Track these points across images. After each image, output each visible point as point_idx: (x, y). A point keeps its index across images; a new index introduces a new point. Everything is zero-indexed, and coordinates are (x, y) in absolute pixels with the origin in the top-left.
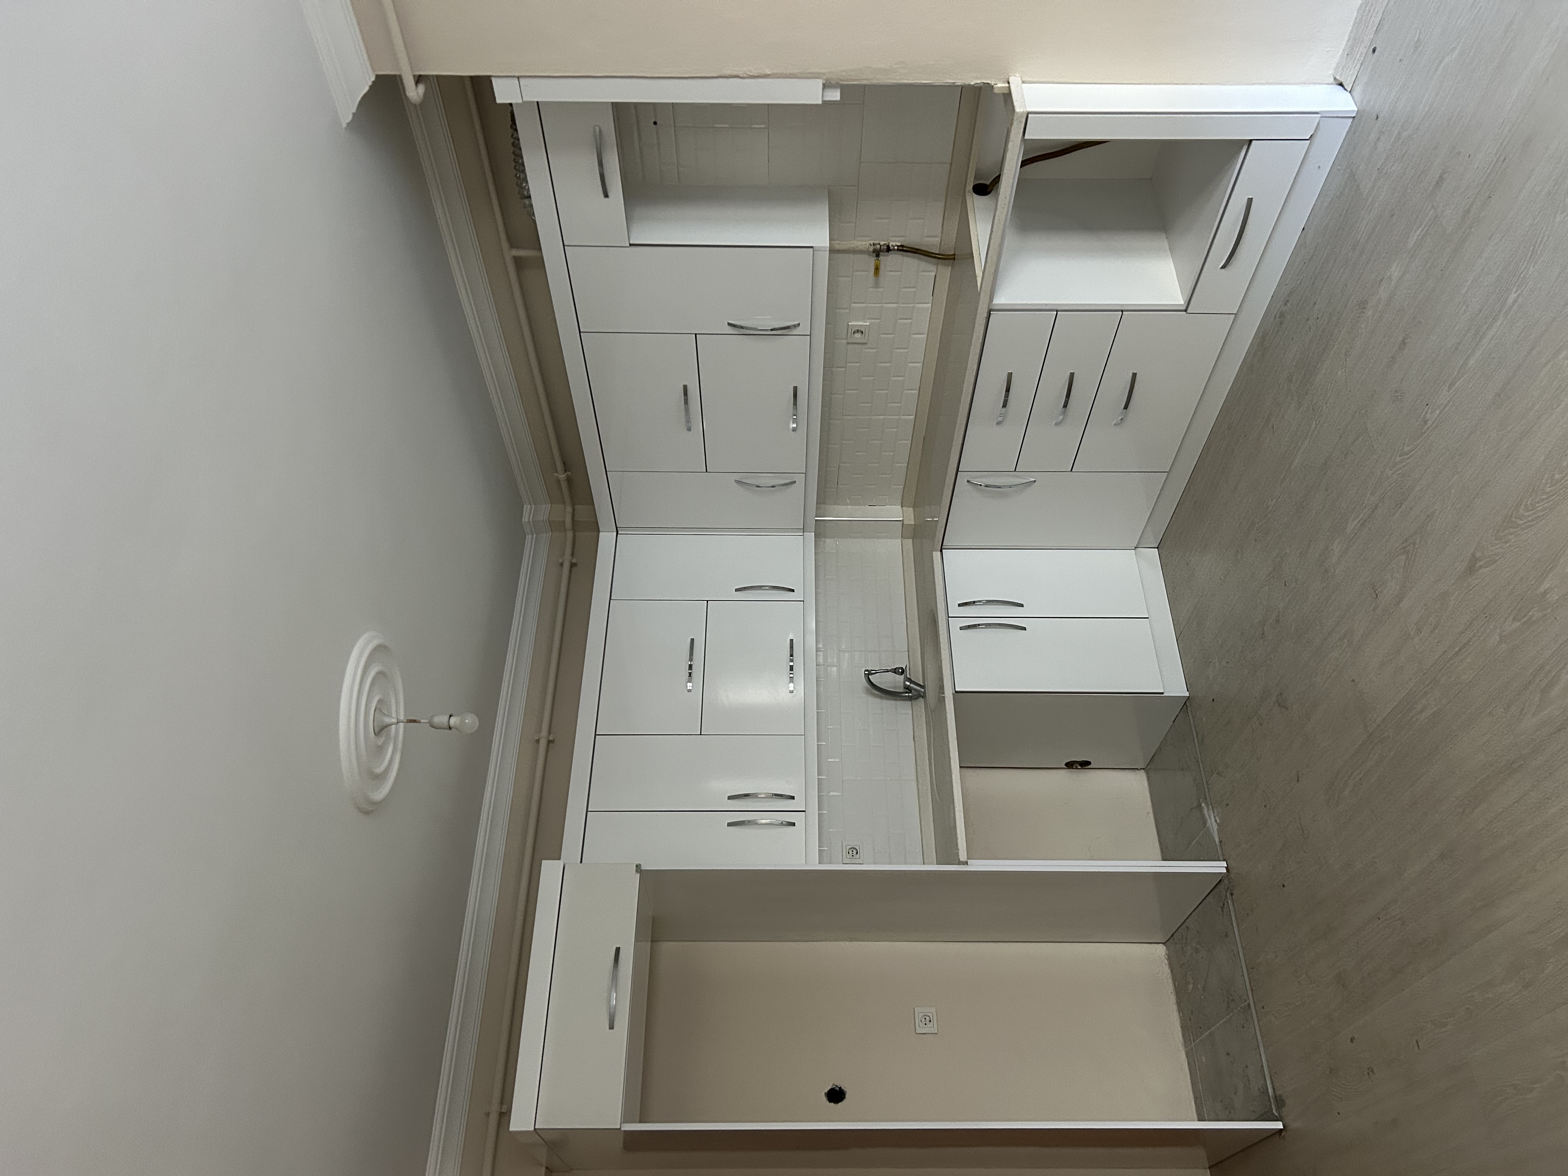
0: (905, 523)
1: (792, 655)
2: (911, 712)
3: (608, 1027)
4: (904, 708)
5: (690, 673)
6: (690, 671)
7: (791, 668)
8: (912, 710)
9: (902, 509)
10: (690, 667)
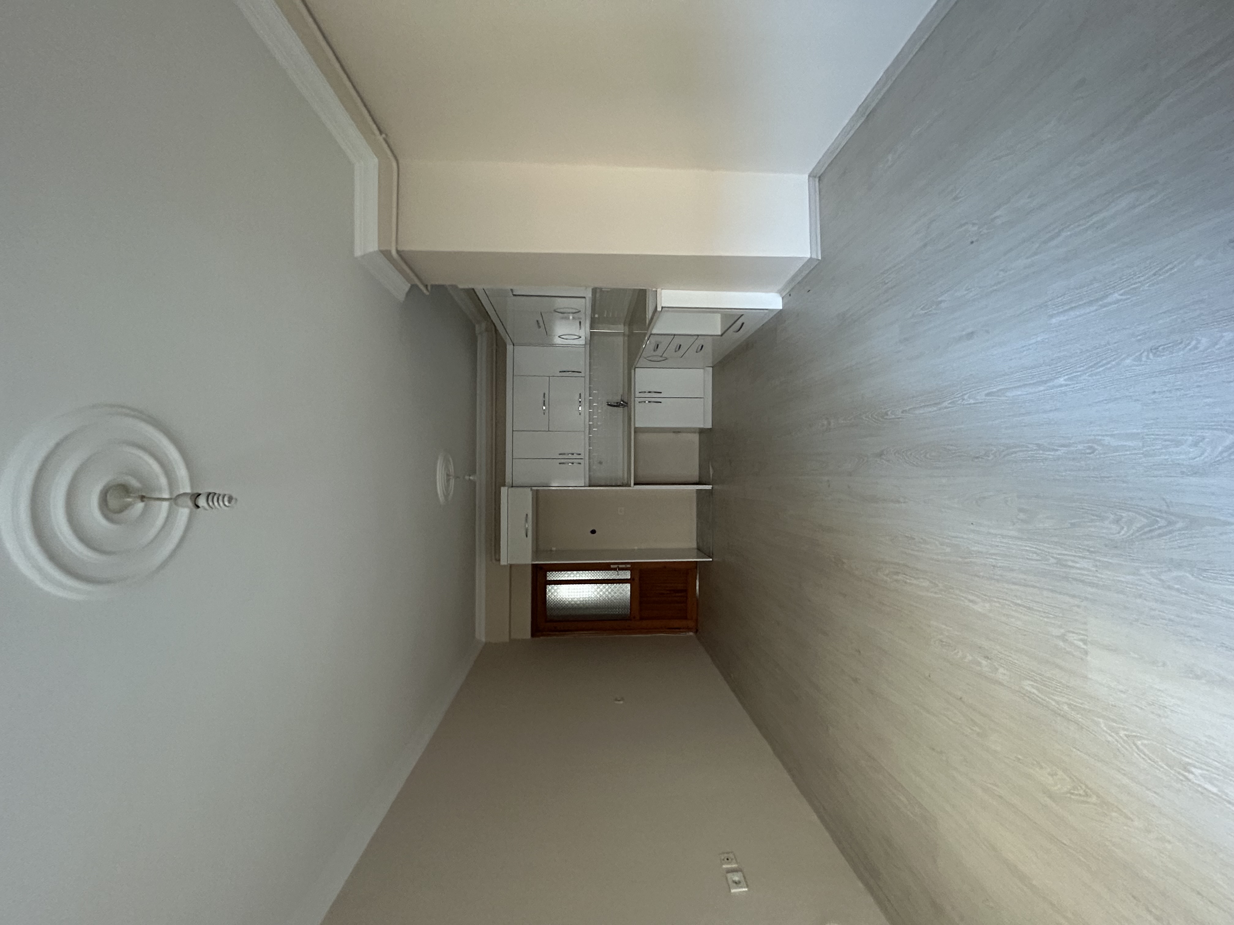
0: (625, 334)
1: (580, 397)
2: (622, 412)
3: (526, 537)
5: (544, 403)
7: (580, 402)
8: (622, 410)
9: (625, 327)
10: (544, 401)
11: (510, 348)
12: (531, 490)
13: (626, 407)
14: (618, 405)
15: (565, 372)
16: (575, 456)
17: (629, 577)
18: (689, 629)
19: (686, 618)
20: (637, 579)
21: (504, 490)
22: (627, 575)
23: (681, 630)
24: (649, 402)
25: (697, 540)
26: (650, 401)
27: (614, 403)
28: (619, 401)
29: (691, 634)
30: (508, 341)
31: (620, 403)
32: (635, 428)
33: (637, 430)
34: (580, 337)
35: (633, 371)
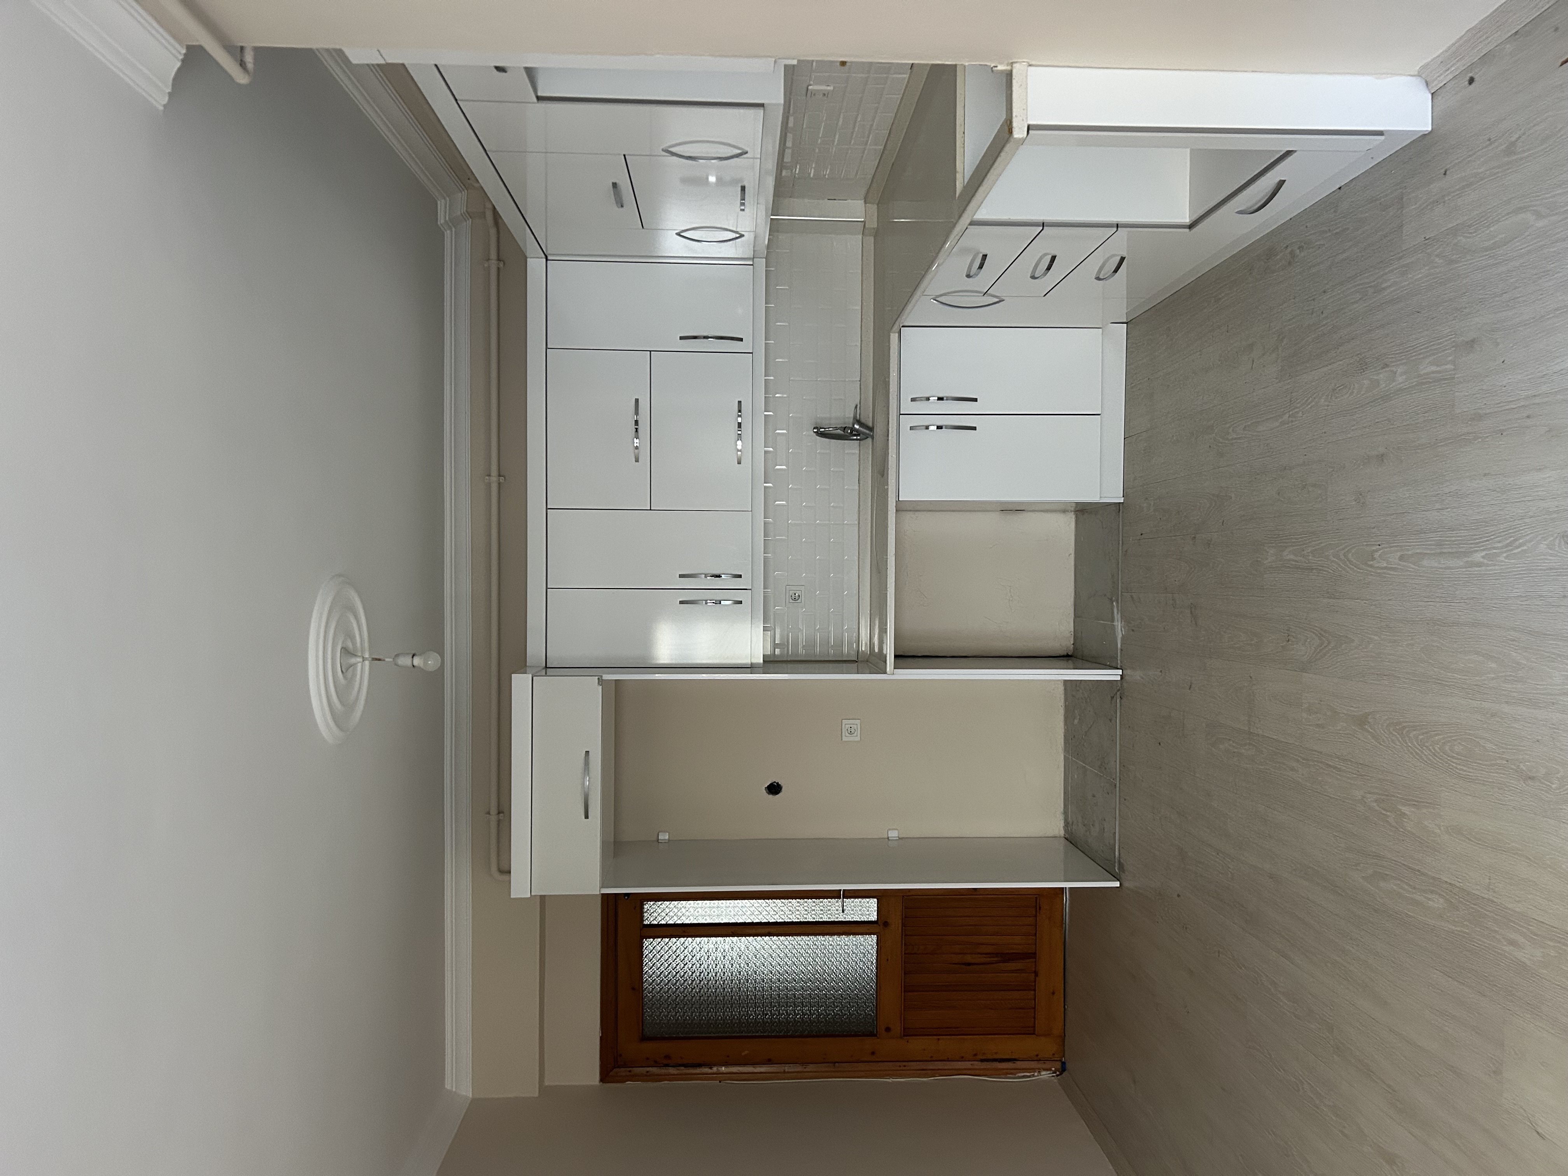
0: (867, 226)
1: (740, 411)
2: (857, 452)
3: (584, 817)
4: (851, 447)
5: (637, 429)
6: (636, 427)
7: (740, 425)
8: (859, 450)
9: (865, 207)
10: (636, 422)
11: (535, 265)
12: (601, 681)
13: (869, 440)
14: (845, 434)
15: (695, 337)
16: (726, 582)
17: (874, 917)
18: (1039, 1060)
19: (1030, 1031)
20: (896, 922)
21: (520, 683)
22: (868, 910)
23: (1019, 1064)
24: (939, 427)
25: (1065, 813)
26: (940, 424)
27: (836, 428)
28: (849, 422)
29: (1045, 1075)
30: (531, 248)
31: (853, 429)
32: (898, 501)
33: (901, 508)
34: (742, 236)
35: (894, 337)
